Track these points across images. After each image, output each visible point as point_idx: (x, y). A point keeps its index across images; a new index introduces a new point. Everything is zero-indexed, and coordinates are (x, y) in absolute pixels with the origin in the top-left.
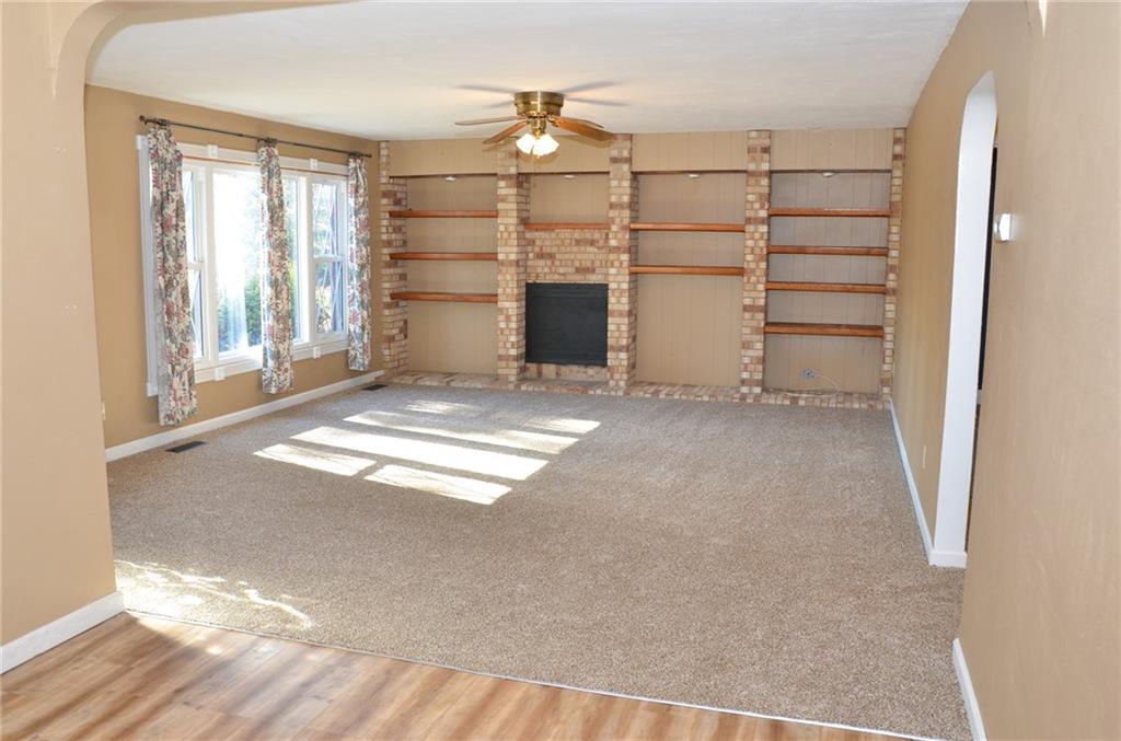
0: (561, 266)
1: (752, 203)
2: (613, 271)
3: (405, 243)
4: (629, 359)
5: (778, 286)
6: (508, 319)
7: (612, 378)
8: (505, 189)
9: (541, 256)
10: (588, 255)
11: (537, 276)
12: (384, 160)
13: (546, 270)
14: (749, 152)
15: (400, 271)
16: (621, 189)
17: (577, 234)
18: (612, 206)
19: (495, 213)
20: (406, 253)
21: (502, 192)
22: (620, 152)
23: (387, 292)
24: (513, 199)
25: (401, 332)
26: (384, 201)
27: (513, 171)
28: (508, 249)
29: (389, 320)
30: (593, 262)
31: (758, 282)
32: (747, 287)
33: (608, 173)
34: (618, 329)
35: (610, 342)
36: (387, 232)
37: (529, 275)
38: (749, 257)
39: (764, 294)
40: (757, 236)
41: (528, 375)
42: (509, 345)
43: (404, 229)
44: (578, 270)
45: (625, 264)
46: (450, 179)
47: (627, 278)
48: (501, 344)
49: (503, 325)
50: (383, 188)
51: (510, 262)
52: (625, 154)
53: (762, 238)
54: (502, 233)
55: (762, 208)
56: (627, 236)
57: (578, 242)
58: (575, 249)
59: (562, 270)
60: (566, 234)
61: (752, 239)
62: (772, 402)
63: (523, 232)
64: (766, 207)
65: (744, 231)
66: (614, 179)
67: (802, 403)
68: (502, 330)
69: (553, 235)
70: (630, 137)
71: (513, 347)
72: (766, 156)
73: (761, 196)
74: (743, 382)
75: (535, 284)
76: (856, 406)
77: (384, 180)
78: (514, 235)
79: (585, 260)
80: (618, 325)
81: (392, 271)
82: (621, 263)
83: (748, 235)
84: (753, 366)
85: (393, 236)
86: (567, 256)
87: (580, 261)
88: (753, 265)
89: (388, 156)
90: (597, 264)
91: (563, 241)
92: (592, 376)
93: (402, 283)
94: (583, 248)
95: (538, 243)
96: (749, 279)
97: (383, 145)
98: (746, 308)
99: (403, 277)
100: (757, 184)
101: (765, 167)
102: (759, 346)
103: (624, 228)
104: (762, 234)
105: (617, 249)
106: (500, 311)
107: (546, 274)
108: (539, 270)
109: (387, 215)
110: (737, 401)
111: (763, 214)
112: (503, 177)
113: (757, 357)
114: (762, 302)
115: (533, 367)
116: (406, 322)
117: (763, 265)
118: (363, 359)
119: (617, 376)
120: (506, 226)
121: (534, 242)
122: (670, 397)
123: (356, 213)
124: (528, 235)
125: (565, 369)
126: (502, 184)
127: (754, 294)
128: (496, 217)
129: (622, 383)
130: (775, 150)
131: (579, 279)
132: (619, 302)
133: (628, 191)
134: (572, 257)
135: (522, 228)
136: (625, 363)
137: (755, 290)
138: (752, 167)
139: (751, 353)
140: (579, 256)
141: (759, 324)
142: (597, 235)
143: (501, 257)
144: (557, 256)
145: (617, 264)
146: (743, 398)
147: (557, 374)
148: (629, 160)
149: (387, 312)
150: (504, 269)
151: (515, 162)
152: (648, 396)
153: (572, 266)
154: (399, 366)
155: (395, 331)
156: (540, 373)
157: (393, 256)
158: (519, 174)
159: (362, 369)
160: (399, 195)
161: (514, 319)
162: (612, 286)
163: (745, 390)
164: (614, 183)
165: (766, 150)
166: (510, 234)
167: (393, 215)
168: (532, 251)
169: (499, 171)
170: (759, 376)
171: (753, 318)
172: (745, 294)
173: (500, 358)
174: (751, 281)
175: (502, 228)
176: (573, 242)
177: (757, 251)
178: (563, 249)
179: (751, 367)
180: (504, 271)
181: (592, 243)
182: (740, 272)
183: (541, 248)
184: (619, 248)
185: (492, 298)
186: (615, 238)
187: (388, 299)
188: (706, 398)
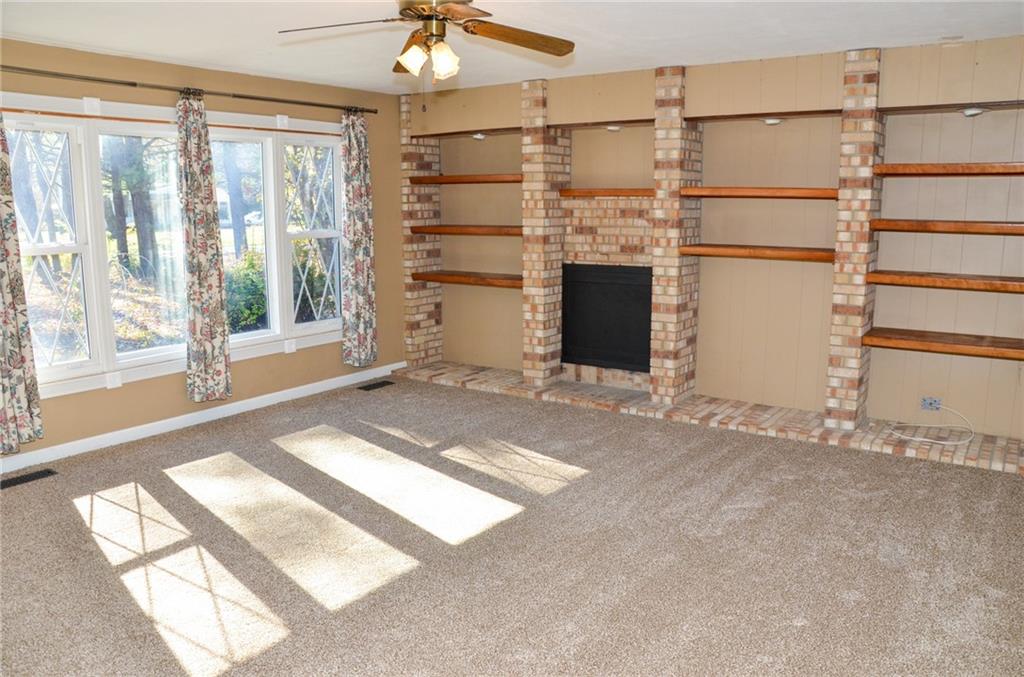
0: (604, 243)
1: (850, 157)
2: (658, 251)
3: (437, 214)
4: (677, 369)
5: (887, 279)
6: (534, 309)
7: (655, 392)
8: (530, 146)
9: (580, 230)
10: (636, 229)
11: (576, 255)
12: (404, 116)
13: (587, 248)
14: (845, 83)
15: (428, 246)
16: (669, 140)
17: (622, 203)
18: (657, 165)
19: (520, 179)
20: (441, 226)
21: (527, 150)
22: (668, 91)
23: (409, 272)
24: (538, 158)
25: (430, 315)
26: (405, 165)
27: (539, 123)
28: (534, 222)
29: (412, 304)
30: (642, 238)
31: (855, 271)
32: (840, 278)
33: (653, 121)
34: (664, 328)
35: (655, 345)
36: (408, 202)
37: (566, 254)
38: (843, 236)
39: (863, 290)
40: (856, 204)
41: (564, 377)
42: (535, 341)
43: (435, 198)
44: (624, 249)
45: (674, 243)
46: (479, 136)
47: (676, 262)
48: (526, 340)
49: (528, 316)
50: (404, 150)
51: (537, 239)
52: (675, 94)
53: (862, 208)
54: (527, 201)
55: (864, 163)
56: (677, 205)
57: (624, 213)
58: (620, 222)
59: (605, 249)
60: (608, 202)
61: (849, 209)
62: (865, 447)
63: (559, 200)
64: (870, 163)
65: (837, 199)
66: (661, 129)
67: (910, 453)
68: (527, 322)
69: (594, 203)
70: (682, 71)
71: (540, 344)
72: (872, 87)
73: (862, 147)
74: (829, 413)
75: (573, 265)
76: (997, 466)
77: (404, 141)
78: (541, 204)
79: (633, 237)
80: (664, 324)
81: (415, 246)
82: (669, 241)
83: (841, 204)
84: (843, 392)
85: (417, 207)
86: (612, 231)
87: (627, 237)
88: (848, 248)
89: (409, 112)
90: (647, 241)
91: (605, 211)
92: (639, 385)
93: (432, 260)
94: (630, 221)
95: (577, 213)
96: (841, 269)
97: (403, 99)
98: (836, 309)
99: (434, 254)
100: (857, 128)
101: (870, 103)
102: (854, 363)
103: (673, 194)
104: (863, 202)
105: (664, 223)
106: (526, 298)
107: (586, 253)
108: (578, 248)
109: (408, 182)
110: (815, 440)
111: (866, 172)
112: (529, 131)
113: (851, 381)
114: (860, 301)
115: (570, 368)
116: (438, 306)
117: (864, 247)
118: (359, 353)
119: (661, 390)
120: (532, 192)
121: (572, 212)
122: (724, 427)
123: (348, 179)
124: (566, 204)
125: (607, 373)
126: (527, 139)
127: (848, 289)
128: (520, 182)
129: (668, 400)
130: (884, 79)
131: (624, 260)
132: (665, 293)
133: (678, 144)
134: (617, 232)
135: (555, 195)
136: (672, 374)
137: (850, 283)
138: (849, 104)
139: (841, 372)
140: (624, 231)
141: (855, 332)
142: (646, 204)
143: (526, 231)
144: (599, 231)
145: (663, 242)
146: (827, 434)
147: (598, 378)
148: (681, 102)
149: (409, 295)
150: (530, 247)
151: (541, 111)
152: (694, 422)
153: (617, 243)
154: (427, 356)
155: (419, 317)
156: (578, 376)
157: (414, 230)
158: (548, 127)
159: (357, 365)
160: (427, 159)
161: (541, 309)
162: (657, 271)
163: (830, 423)
164: (660, 134)
165: (872, 78)
166: (536, 202)
167: (415, 181)
168: (571, 225)
169: (524, 124)
170: (851, 406)
171: (845, 324)
172: (836, 288)
173: (526, 356)
174: (845, 269)
175: (527, 195)
176: (618, 212)
177: (855, 227)
178: (606, 221)
179: (841, 393)
180: (530, 249)
181: (641, 214)
182: (828, 256)
183: (581, 220)
184: (666, 222)
185: (516, 282)
186: (662, 208)
187: (409, 280)
188: (772, 433)
